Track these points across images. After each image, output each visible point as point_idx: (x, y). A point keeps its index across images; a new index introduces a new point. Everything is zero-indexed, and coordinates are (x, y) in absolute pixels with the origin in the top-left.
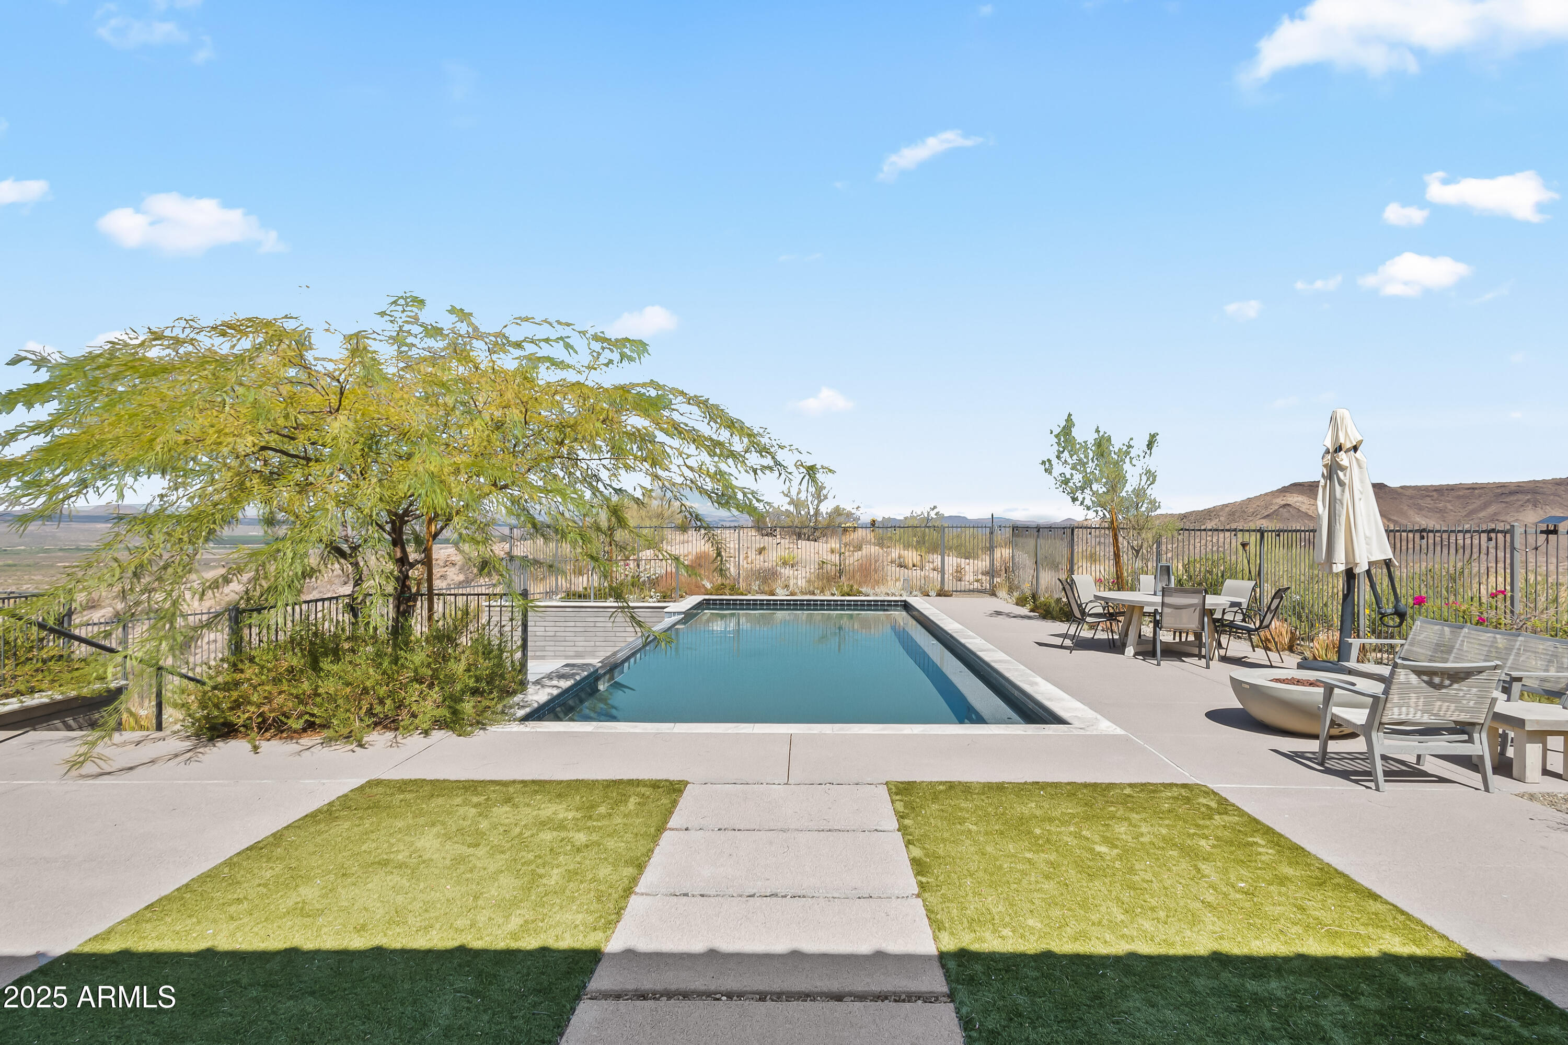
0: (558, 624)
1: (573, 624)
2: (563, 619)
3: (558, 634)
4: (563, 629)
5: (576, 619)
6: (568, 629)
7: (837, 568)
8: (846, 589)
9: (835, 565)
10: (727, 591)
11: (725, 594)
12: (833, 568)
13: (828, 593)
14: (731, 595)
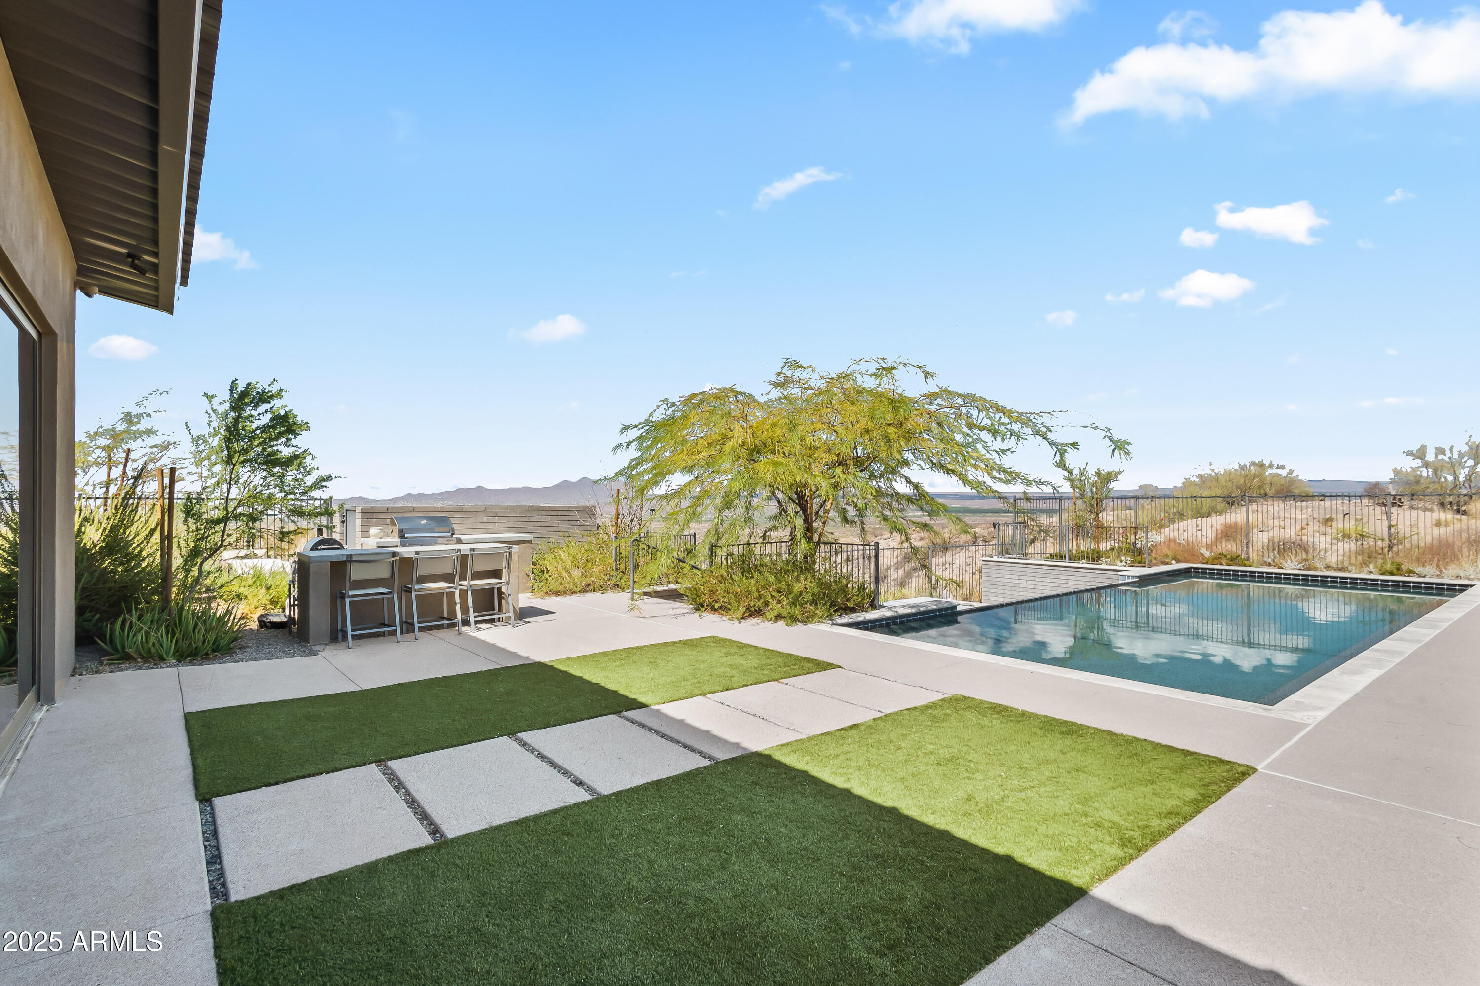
0: (1037, 579)
1: (1048, 580)
2: (1040, 575)
3: (1037, 587)
4: (1040, 583)
5: (1052, 576)
6: (1044, 584)
7: (1387, 542)
8: (1388, 567)
9: (1383, 540)
10: (1224, 561)
11: (1221, 564)
12: (1379, 543)
13: (1365, 571)
14: (1228, 565)
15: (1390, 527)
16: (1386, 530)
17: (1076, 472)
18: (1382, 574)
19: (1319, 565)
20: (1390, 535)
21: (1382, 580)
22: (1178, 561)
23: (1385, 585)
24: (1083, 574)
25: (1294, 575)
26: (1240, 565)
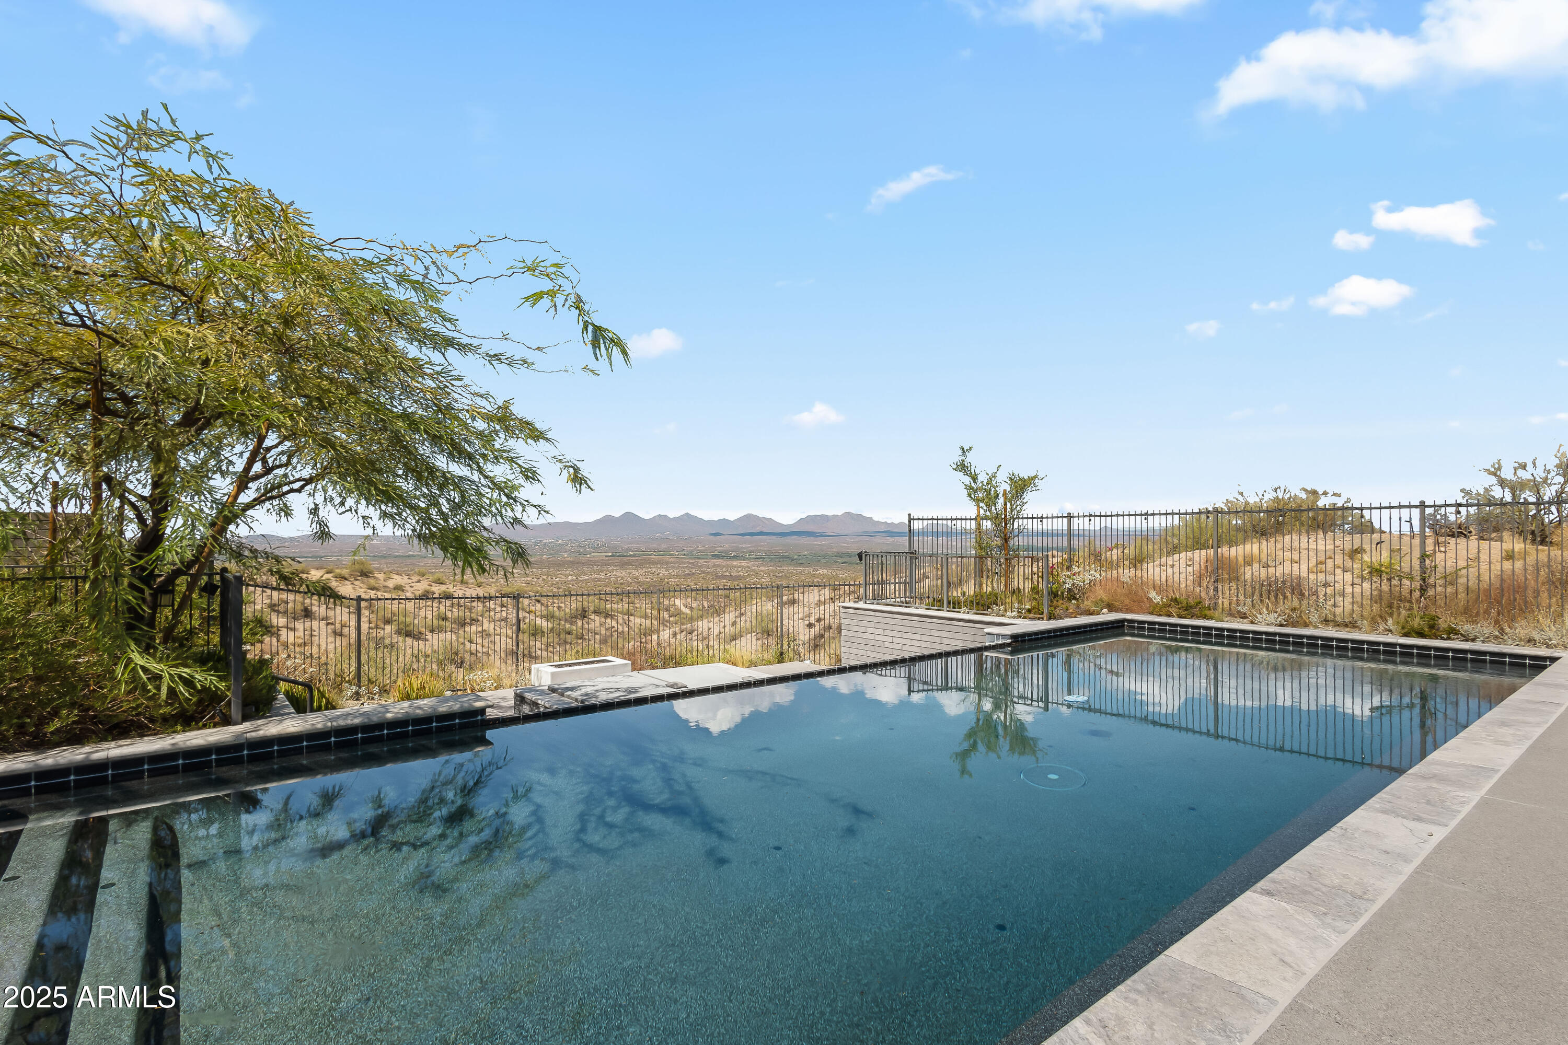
0: (904, 635)
1: (918, 637)
2: (909, 630)
4: (908, 642)
7: (1417, 584)
8: (1416, 622)
9: (1411, 578)
10: (1174, 611)
11: (1169, 615)
12: (1406, 582)
13: (1381, 628)
14: (1180, 617)
15: (1423, 557)
16: (1416, 564)
17: (982, 478)
18: (1406, 635)
19: (1314, 618)
20: (1423, 569)
21: (1402, 646)
22: (1111, 608)
23: (1407, 653)
24: (960, 629)
25: (1267, 634)
26: (1198, 617)
